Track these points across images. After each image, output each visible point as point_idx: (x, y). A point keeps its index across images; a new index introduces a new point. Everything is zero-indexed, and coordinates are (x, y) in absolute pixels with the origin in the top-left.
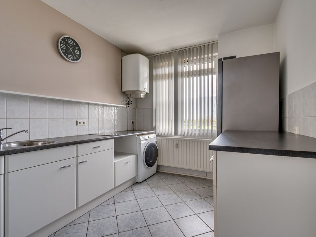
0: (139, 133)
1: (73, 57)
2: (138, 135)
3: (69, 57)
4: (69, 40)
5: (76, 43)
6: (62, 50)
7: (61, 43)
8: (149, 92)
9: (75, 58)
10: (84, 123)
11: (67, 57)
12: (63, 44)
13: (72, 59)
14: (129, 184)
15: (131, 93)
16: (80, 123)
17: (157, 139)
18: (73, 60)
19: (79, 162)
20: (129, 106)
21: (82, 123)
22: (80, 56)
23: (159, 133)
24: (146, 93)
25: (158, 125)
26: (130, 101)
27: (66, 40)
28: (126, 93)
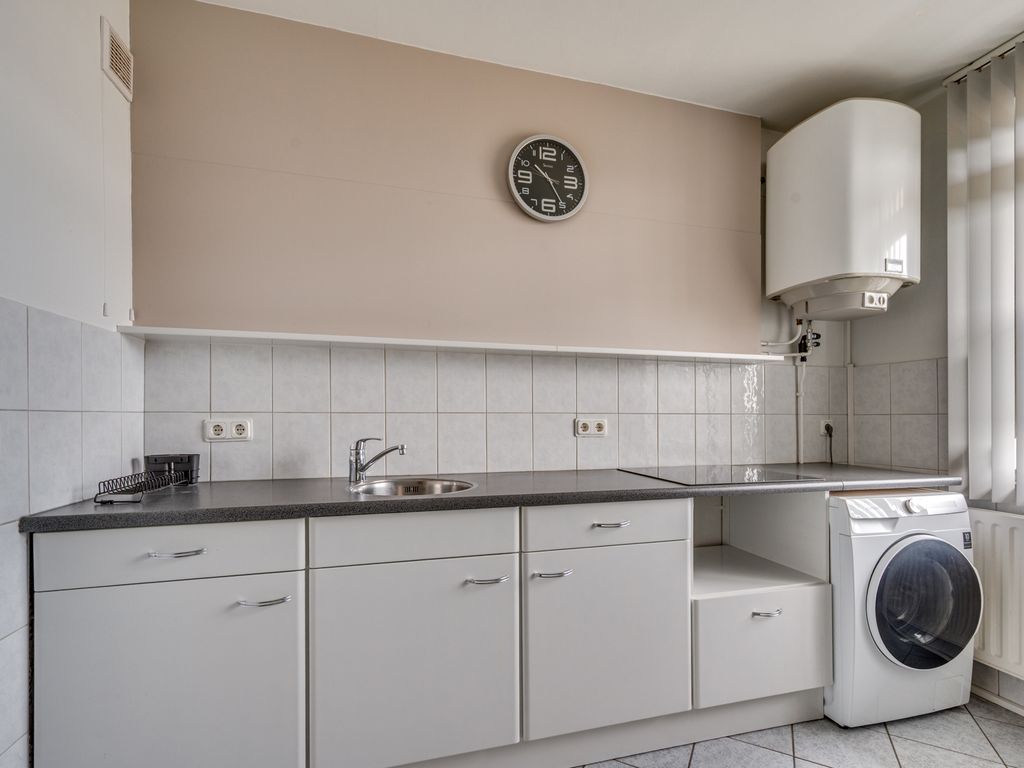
0: (840, 484)
1: (557, 204)
2: (834, 492)
3: (543, 205)
4: (543, 151)
5: (569, 152)
6: (519, 190)
7: (517, 166)
8: (916, 277)
9: (563, 205)
10: (600, 427)
11: (538, 209)
12: (524, 168)
13: (554, 211)
14: (781, 714)
15: (812, 295)
16: (585, 427)
17: (975, 523)
18: (559, 212)
19: (530, 573)
20: (803, 359)
21: (593, 429)
22: (579, 193)
23: (990, 493)
24: (895, 287)
25: (981, 444)
26: (809, 337)
27: (534, 153)
28: (786, 302)
